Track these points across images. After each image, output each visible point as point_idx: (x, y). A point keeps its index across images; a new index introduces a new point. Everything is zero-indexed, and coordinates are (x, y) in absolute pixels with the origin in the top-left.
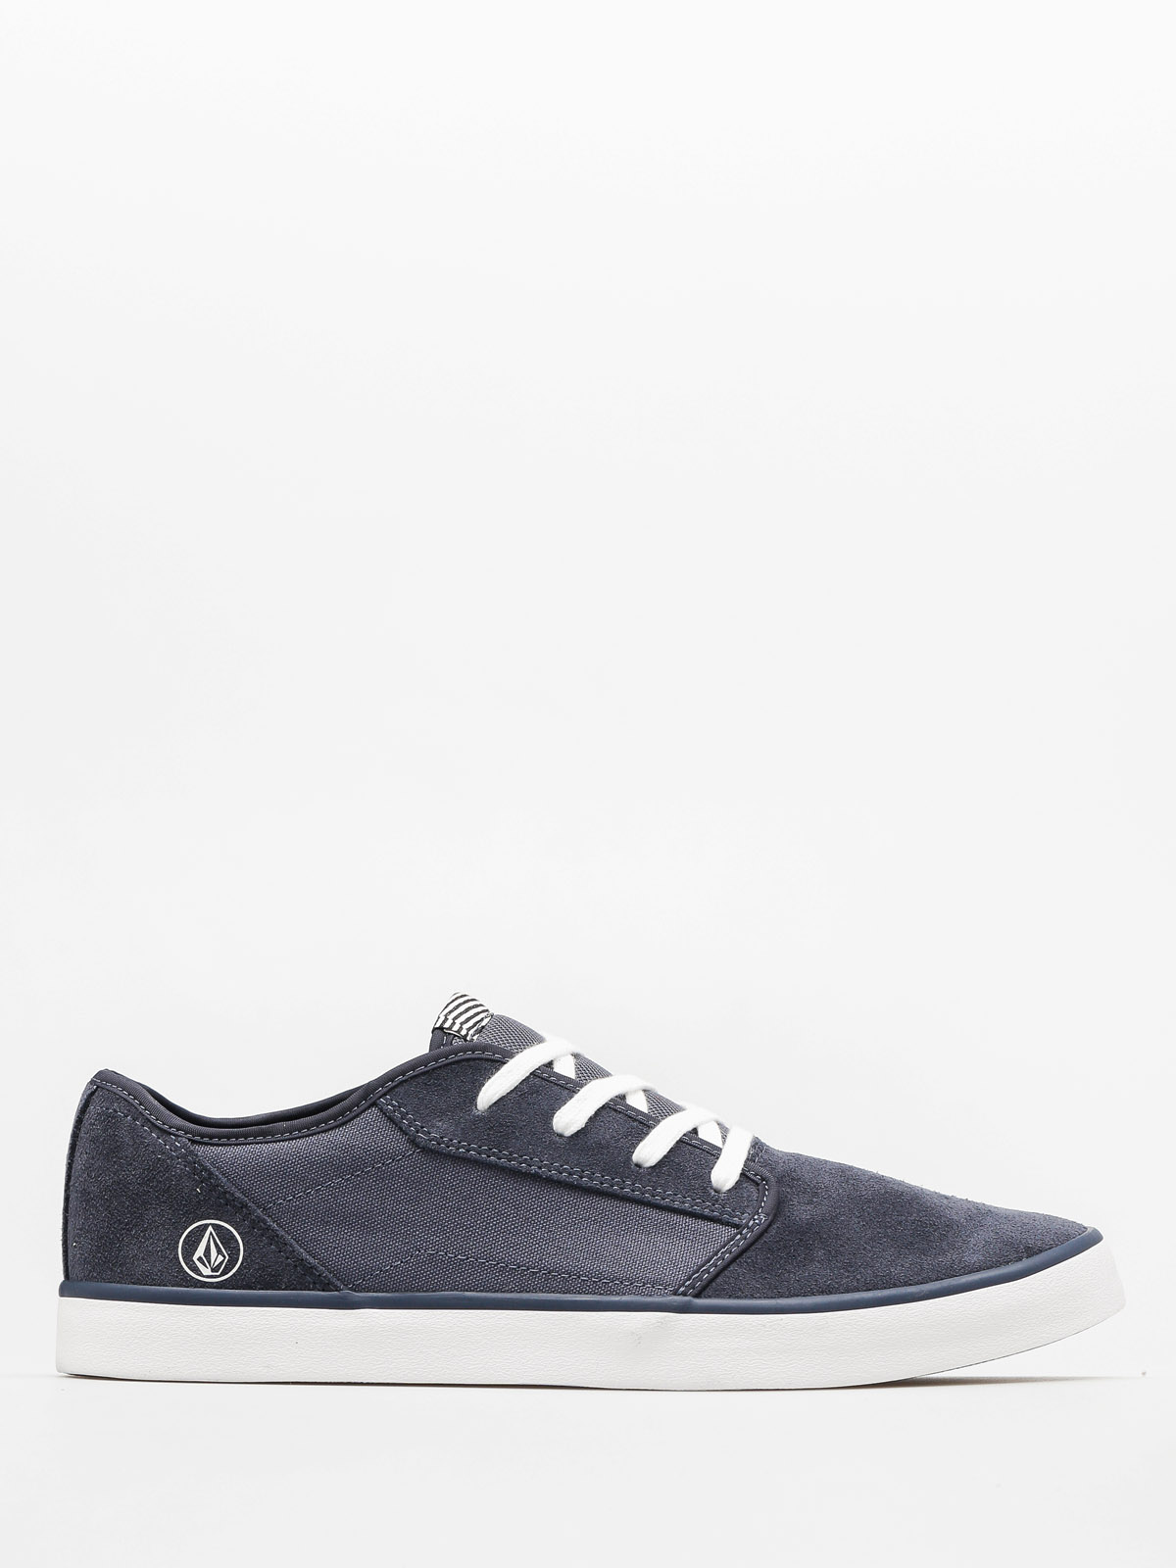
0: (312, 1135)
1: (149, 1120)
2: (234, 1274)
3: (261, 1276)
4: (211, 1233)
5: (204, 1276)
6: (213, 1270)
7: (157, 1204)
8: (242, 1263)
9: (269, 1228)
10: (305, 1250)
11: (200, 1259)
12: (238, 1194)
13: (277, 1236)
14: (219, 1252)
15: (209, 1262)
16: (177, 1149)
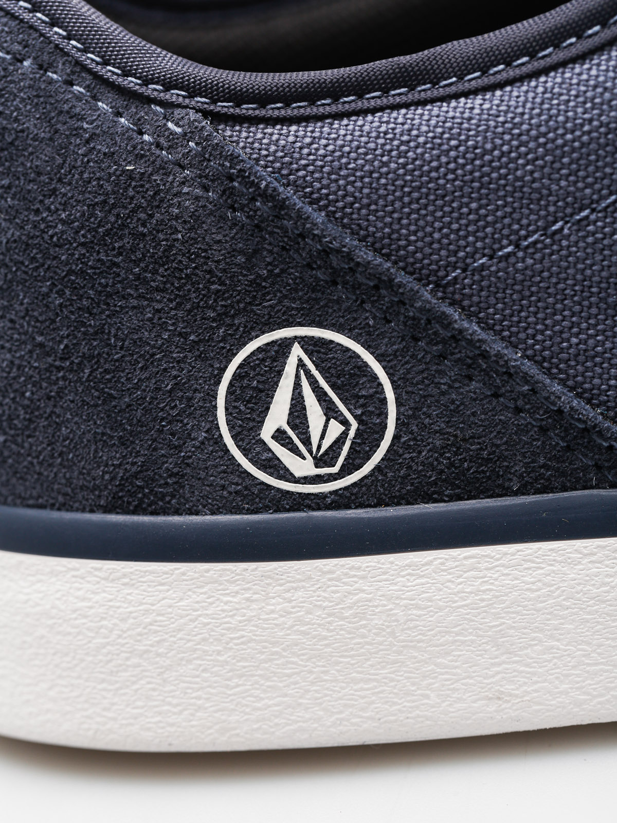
0: (546, 71)
1: (85, 68)
2: (377, 468)
3: (452, 465)
4: (300, 360)
5: (297, 481)
6: (319, 462)
7: (141, 297)
8: (396, 437)
9: (458, 337)
10: (563, 382)
11: (279, 436)
12: (365, 255)
13: (485, 355)
14: (330, 411)
15: (307, 442)
16: (173, 142)
